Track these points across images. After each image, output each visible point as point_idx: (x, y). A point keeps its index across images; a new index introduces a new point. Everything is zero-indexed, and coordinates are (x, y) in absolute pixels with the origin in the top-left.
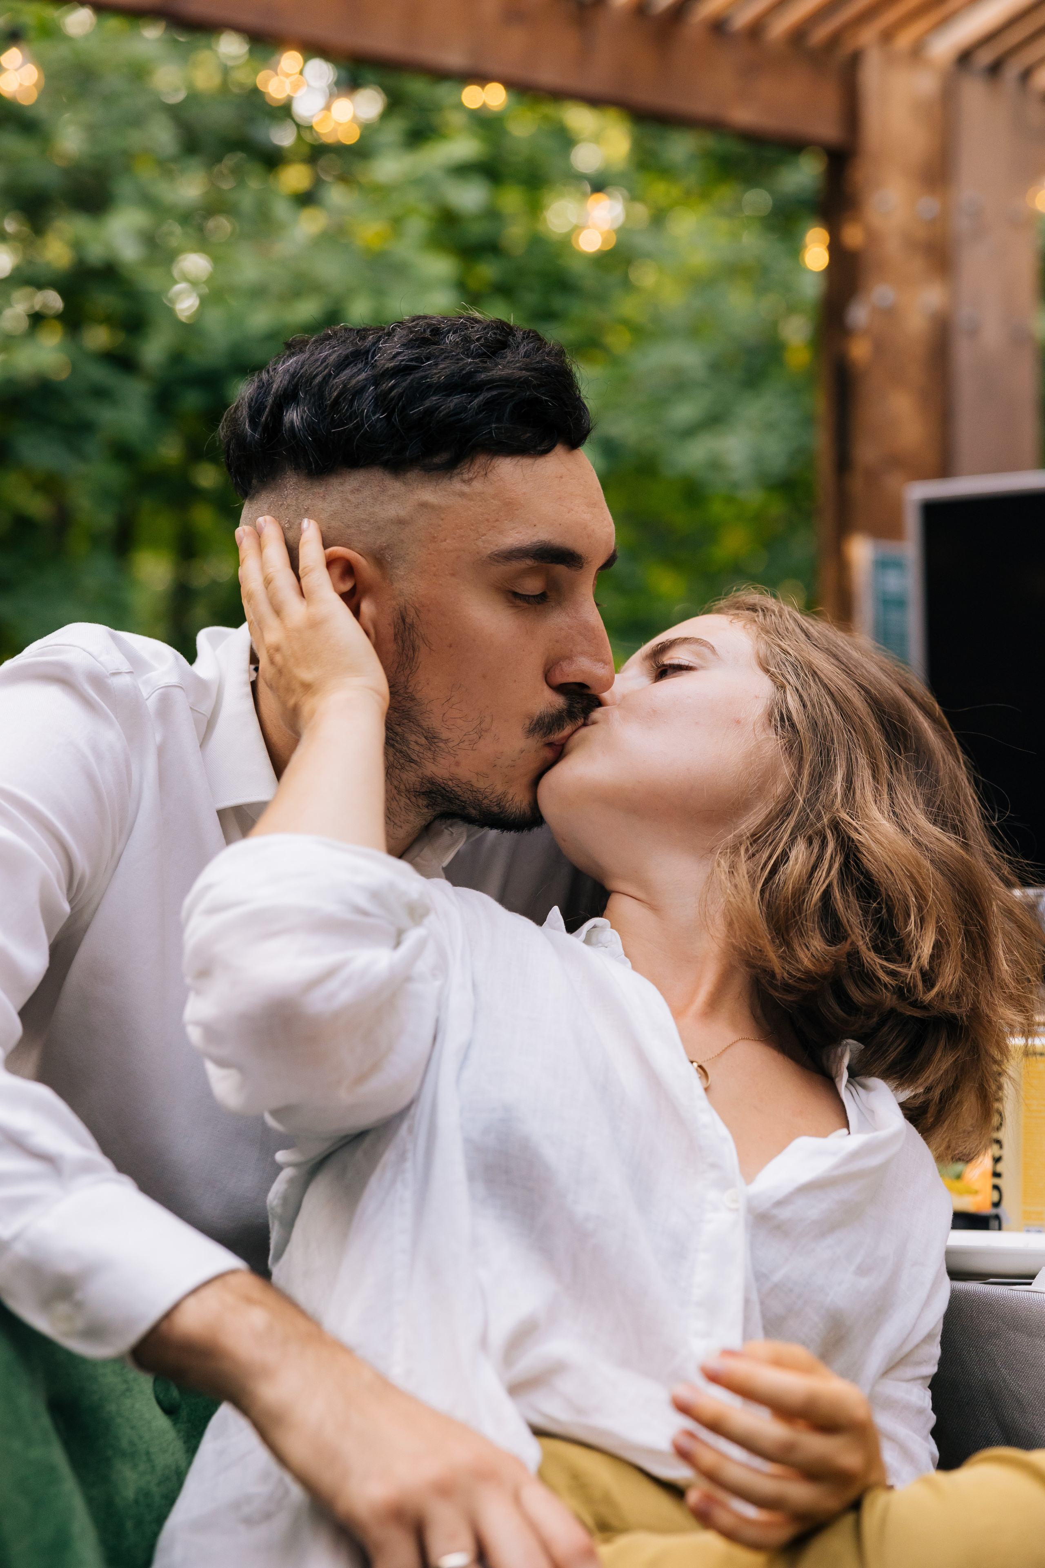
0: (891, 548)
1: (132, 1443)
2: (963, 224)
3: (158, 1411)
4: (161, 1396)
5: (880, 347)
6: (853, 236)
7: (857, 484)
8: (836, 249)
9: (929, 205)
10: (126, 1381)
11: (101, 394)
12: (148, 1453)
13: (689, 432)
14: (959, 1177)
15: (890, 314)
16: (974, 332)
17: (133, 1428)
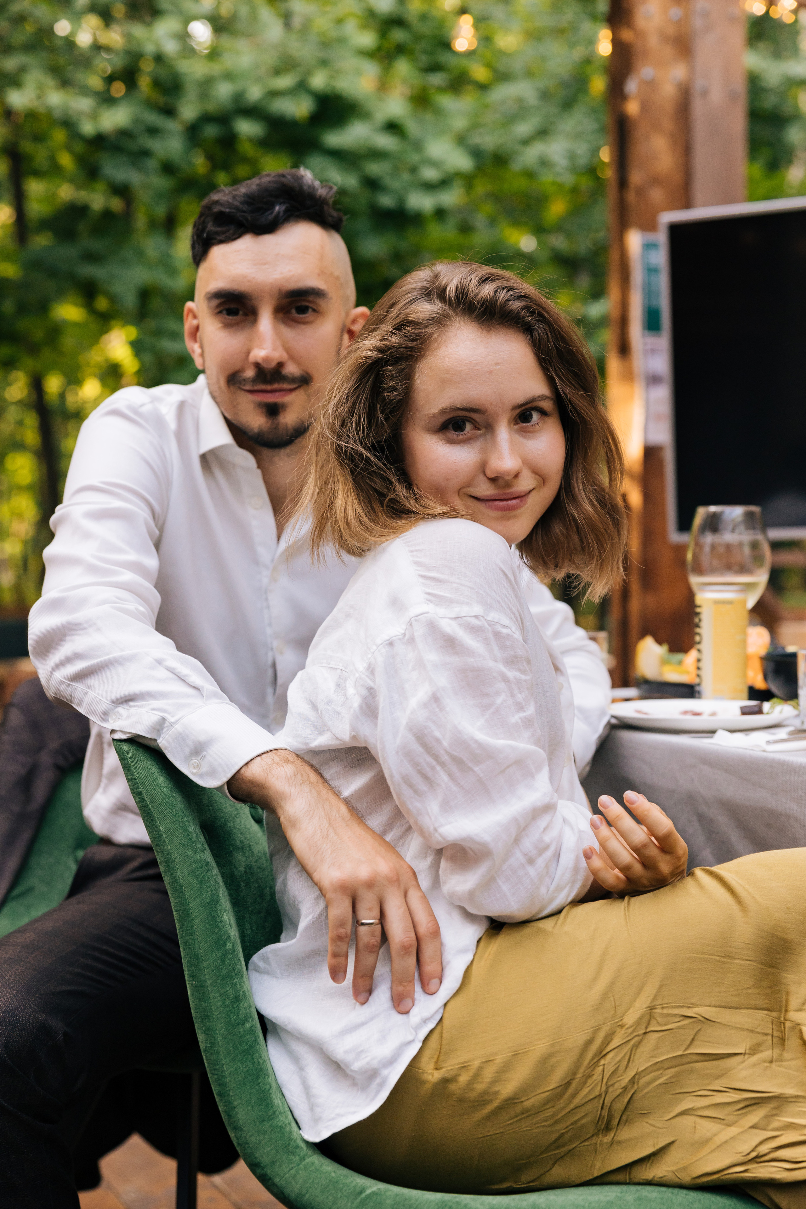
0: (651, 237)
1: (242, 842)
2: (698, 23)
3: (253, 822)
4: (254, 814)
5: (645, 106)
6: (626, 35)
7: (631, 197)
8: (616, 43)
9: (676, 12)
10: (237, 809)
11: (153, 131)
12: (250, 846)
13: (526, 142)
14: (680, 663)
15: (651, 84)
16: (705, 93)
17: (241, 833)
